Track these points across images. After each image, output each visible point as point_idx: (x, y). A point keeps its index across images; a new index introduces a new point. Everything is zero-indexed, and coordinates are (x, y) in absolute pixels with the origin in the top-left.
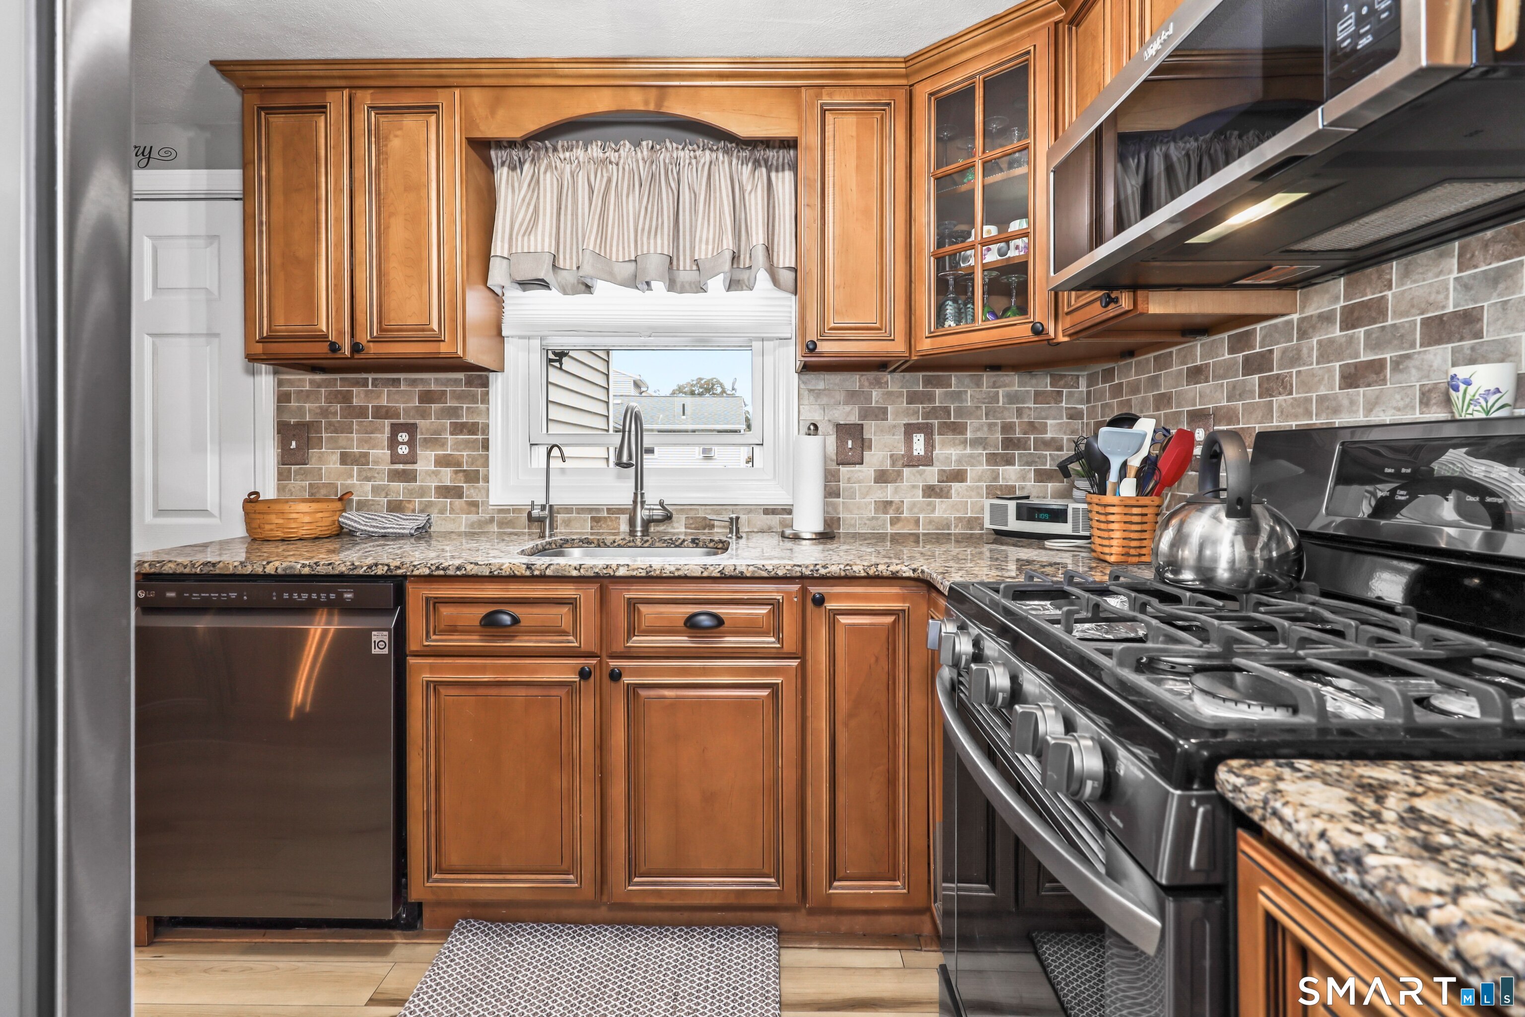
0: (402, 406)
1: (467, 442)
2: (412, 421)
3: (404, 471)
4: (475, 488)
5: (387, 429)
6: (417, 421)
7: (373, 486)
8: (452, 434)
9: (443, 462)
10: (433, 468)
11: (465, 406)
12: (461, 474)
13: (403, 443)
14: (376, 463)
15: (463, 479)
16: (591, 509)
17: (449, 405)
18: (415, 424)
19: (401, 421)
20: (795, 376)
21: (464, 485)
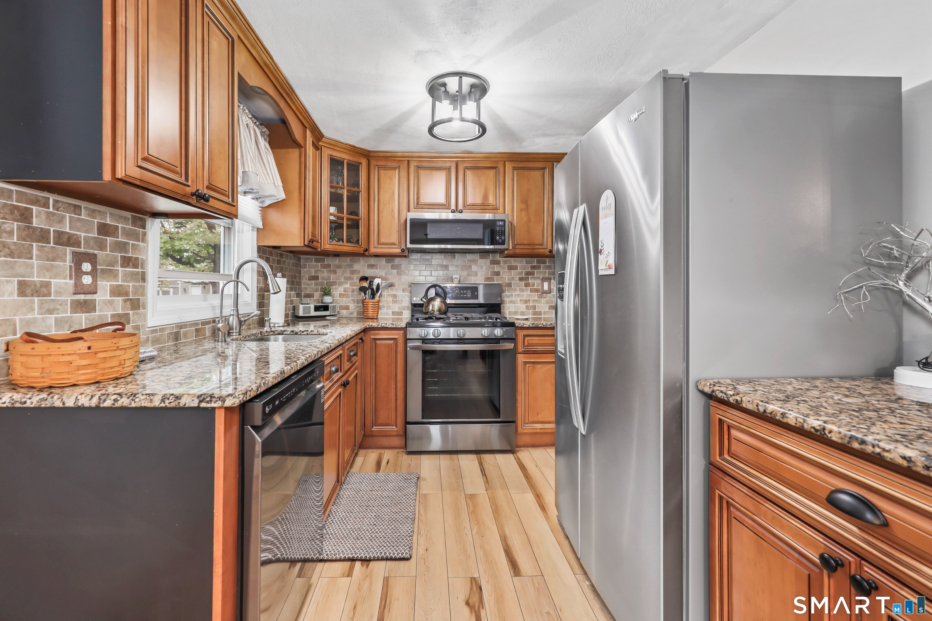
0: (83, 234)
1: (133, 274)
2: (91, 251)
3: (85, 301)
4: (138, 314)
5: (69, 257)
6: (96, 252)
7: (56, 319)
8: (122, 266)
9: (117, 291)
10: (108, 298)
11: (131, 242)
12: (128, 303)
13: (87, 273)
14: (58, 293)
15: (130, 306)
16: (195, 324)
17: (120, 239)
18: (95, 255)
19: (82, 250)
20: (256, 247)
21: (131, 312)
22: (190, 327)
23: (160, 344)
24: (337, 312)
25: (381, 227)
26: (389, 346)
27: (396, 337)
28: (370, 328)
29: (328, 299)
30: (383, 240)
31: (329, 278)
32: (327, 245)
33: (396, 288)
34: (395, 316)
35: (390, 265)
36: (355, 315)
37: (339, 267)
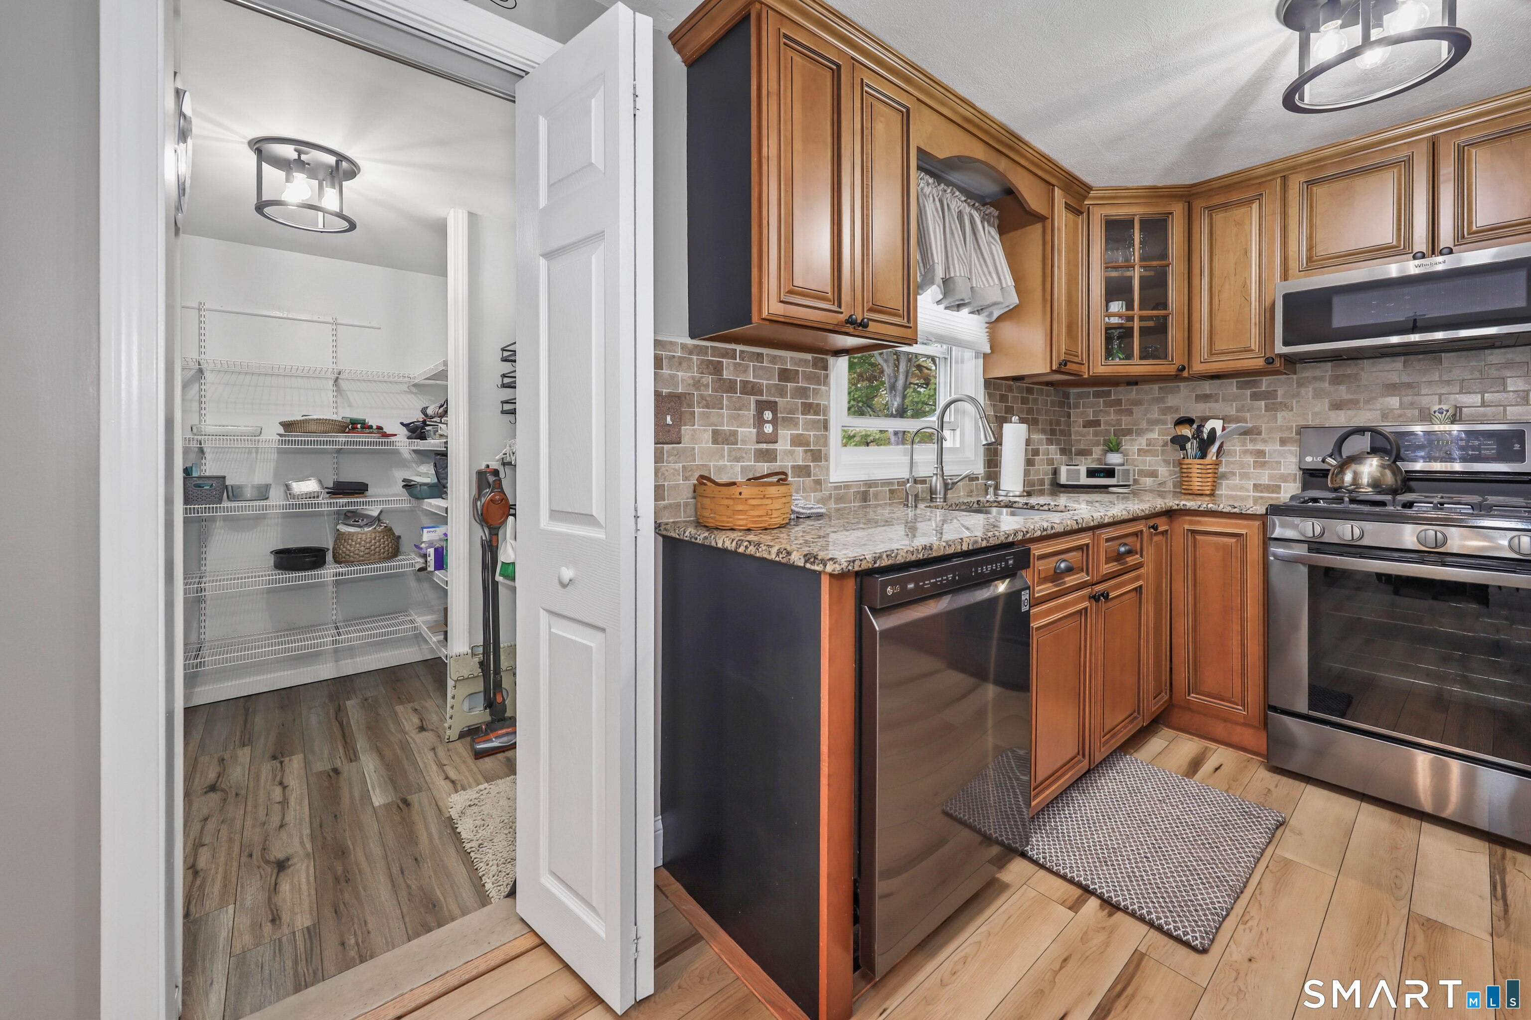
0: (765, 382)
1: (814, 422)
2: (772, 399)
3: (767, 450)
4: (819, 466)
5: (753, 406)
6: (777, 399)
7: (742, 466)
8: (803, 414)
9: (797, 441)
10: (789, 448)
11: (812, 386)
12: (809, 454)
13: (768, 422)
14: (744, 442)
15: (810, 458)
16: (887, 483)
17: (800, 385)
18: (776, 402)
19: (764, 398)
20: (983, 380)
21: (812, 464)
22: (882, 487)
23: (845, 503)
24: (1131, 478)
25: (1217, 322)
26: (1226, 548)
27: (1244, 532)
28: (1181, 510)
29: (1114, 459)
30: (1219, 346)
31: (1119, 422)
32: (1100, 366)
33: (1263, 435)
34: (1262, 492)
35: (1248, 392)
36: (1170, 486)
37: (1139, 403)
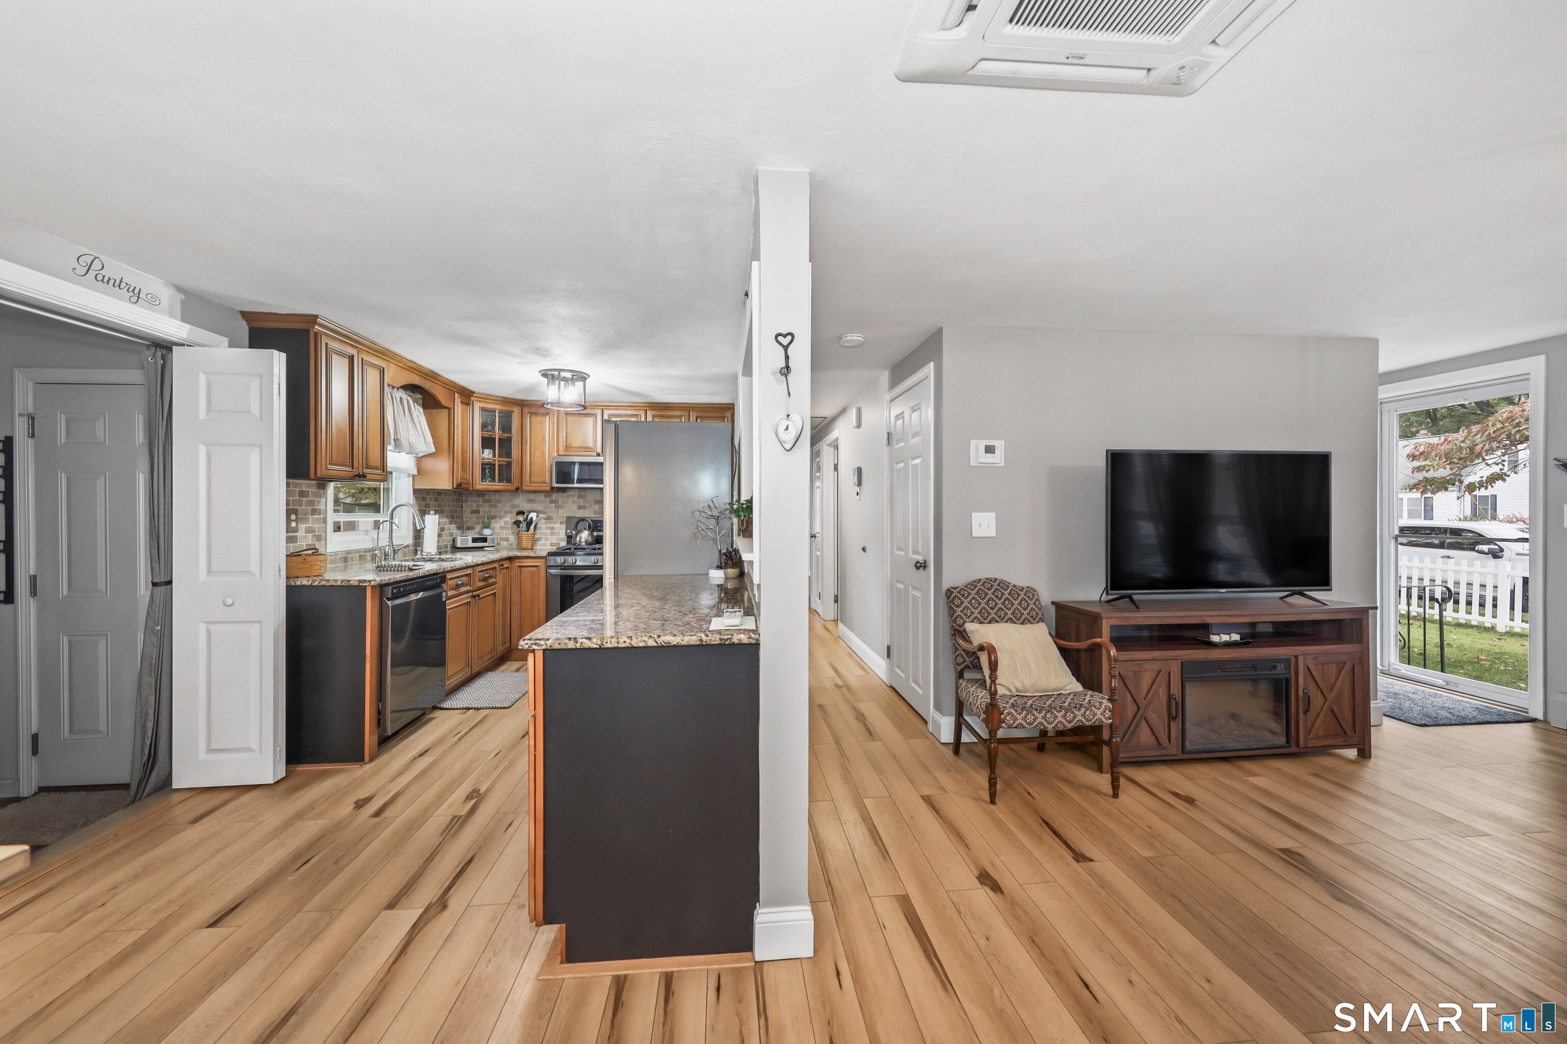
0: (291, 499)
1: (318, 519)
2: (295, 508)
3: (292, 536)
4: (321, 544)
6: (297, 508)
8: (314, 515)
9: (308, 530)
10: (304, 534)
11: (316, 500)
12: (315, 537)
13: (293, 521)
15: (317, 539)
16: (358, 551)
17: (311, 499)
18: (297, 510)
19: (291, 507)
20: (412, 490)
21: (316, 544)
22: (355, 554)
23: (334, 564)
24: (496, 542)
26: (532, 573)
27: (537, 565)
28: (515, 557)
29: (487, 532)
30: (534, 477)
31: (490, 513)
32: (480, 485)
34: (550, 545)
36: (512, 545)
37: (499, 503)
